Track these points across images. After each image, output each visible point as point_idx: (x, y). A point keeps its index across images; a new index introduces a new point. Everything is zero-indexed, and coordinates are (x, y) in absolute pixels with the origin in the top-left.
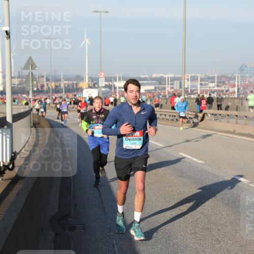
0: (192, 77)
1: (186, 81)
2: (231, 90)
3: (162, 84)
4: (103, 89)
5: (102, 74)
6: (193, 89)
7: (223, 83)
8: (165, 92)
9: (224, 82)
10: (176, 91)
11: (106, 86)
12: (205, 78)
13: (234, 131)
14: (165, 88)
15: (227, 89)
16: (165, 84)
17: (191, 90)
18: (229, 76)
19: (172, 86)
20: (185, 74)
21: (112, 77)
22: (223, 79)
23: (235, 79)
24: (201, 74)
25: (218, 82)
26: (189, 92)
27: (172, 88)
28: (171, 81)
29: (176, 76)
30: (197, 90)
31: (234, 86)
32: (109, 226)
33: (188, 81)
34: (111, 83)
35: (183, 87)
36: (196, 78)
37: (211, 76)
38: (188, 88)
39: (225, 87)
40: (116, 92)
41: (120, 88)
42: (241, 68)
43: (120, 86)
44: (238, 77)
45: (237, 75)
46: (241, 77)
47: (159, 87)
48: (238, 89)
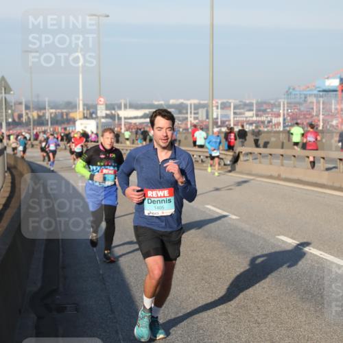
0: (222, 104)
1: (214, 108)
2: (275, 120)
3: (184, 114)
4: (103, 120)
5: (102, 99)
6: (224, 119)
7: (264, 111)
8: (186, 124)
9: (266, 110)
10: (202, 122)
11: (107, 116)
12: (240, 105)
13: (279, 175)
14: (187, 118)
15: (269, 119)
16: (187, 113)
17: (221, 122)
18: (272, 102)
19: (197, 116)
20: (213, 100)
21: (116, 104)
22: (264, 107)
23: (279, 106)
24: (236, 99)
25: (258, 110)
26: (219, 124)
27: (196, 118)
28: (194, 110)
29: (202, 102)
30: (230, 121)
31: (279, 115)
33: (217, 108)
34: (113, 112)
35: (210, 116)
36: (228, 104)
37: (247, 102)
38: (217, 118)
39: (267, 117)
40: (121, 125)
41: (125, 118)
42: (287, 92)
43: (126, 116)
44: (284, 104)
45: (282, 101)
46: (288, 103)
47: (179, 117)
48: (284, 120)
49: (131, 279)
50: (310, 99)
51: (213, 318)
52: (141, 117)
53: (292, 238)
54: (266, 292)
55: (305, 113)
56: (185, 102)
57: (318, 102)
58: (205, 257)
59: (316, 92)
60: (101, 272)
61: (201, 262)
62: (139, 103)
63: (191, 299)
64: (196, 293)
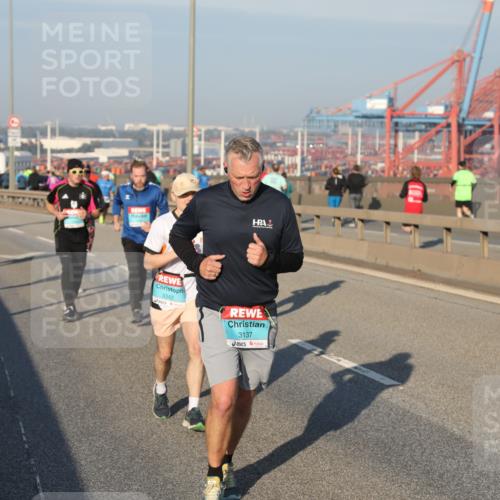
0: (207, 132)
1: (196, 139)
2: (288, 161)
3: (146, 146)
4: (17, 153)
5: (16, 120)
6: (210, 157)
7: (273, 146)
9: (275, 143)
10: (175, 160)
11: (23, 147)
14: (151, 154)
15: (280, 158)
16: (152, 146)
17: (205, 160)
18: (285, 131)
19: (166, 150)
20: (193, 126)
21: (37, 128)
22: (273, 139)
23: (296, 139)
24: (228, 126)
26: (202, 163)
27: (165, 154)
28: (164, 140)
29: (176, 129)
30: (219, 159)
31: (294, 153)
32: (26, 446)
33: (200, 139)
34: (33, 140)
35: (189, 152)
36: (216, 133)
37: (247, 130)
38: (199, 155)
39: (276, 155)
40: (46, 161)
41: (53, 151)
42: (308, 116)
43: (54, 147)
44: (303, 135)
45: (299, 130)
46: (308, 135)
47: (139, 152)
48: (303, 160)
49: (60, 405)
50: (342, 129)
51: (188, 465)
52: (79, 150)
54: (271, 425)
55: (335, 149)
56: (149, 128)
57: (355, 134)
59: (351, 118)
60: (12, 394)
62: (76, 127)
63: (154, 436)
64: (163, 427)
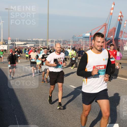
0: (51, 41)
1: (49, 42)
4: (10, 45)
5: (10, 38)
6: (52, 46)
8: (39, 47)
9: (66, 43)
10: (44, 47)
12: (57, 41)
14: (39, 45)
15: (67, 46)
16: (39, 43)
18: (68, 40)
20: (48, 39)
21: (14, 40)
22: (65, 42)
23: (70, 42)
25: (63, 43)
27: (42, 45)
28: (42, 42)
29: (44, 40)
31: (70, 45)
32: (13, 109)
34: (13, 42)
35: (47, 45)
36: (53, 41)
37: (60, 40)
38: (49, 46)
41: (18, 45)
42: (73, 37)
43: (18, 44)
44: (72, 41)
45: (71, 40)
46: (73, 41)
47: (36, 45)
48: (72, 47)
49: (20, 100)
50: (80, 40)
51: (48, 113)
52: (23, 45)
53: (74, 86)
55: (79, 44)
56: (38, 40)
57: (83, 41)
58: (45, 92)
59: (82, 38)
60: (10, 97)
61: (44, 94)
64: (42, 104)
